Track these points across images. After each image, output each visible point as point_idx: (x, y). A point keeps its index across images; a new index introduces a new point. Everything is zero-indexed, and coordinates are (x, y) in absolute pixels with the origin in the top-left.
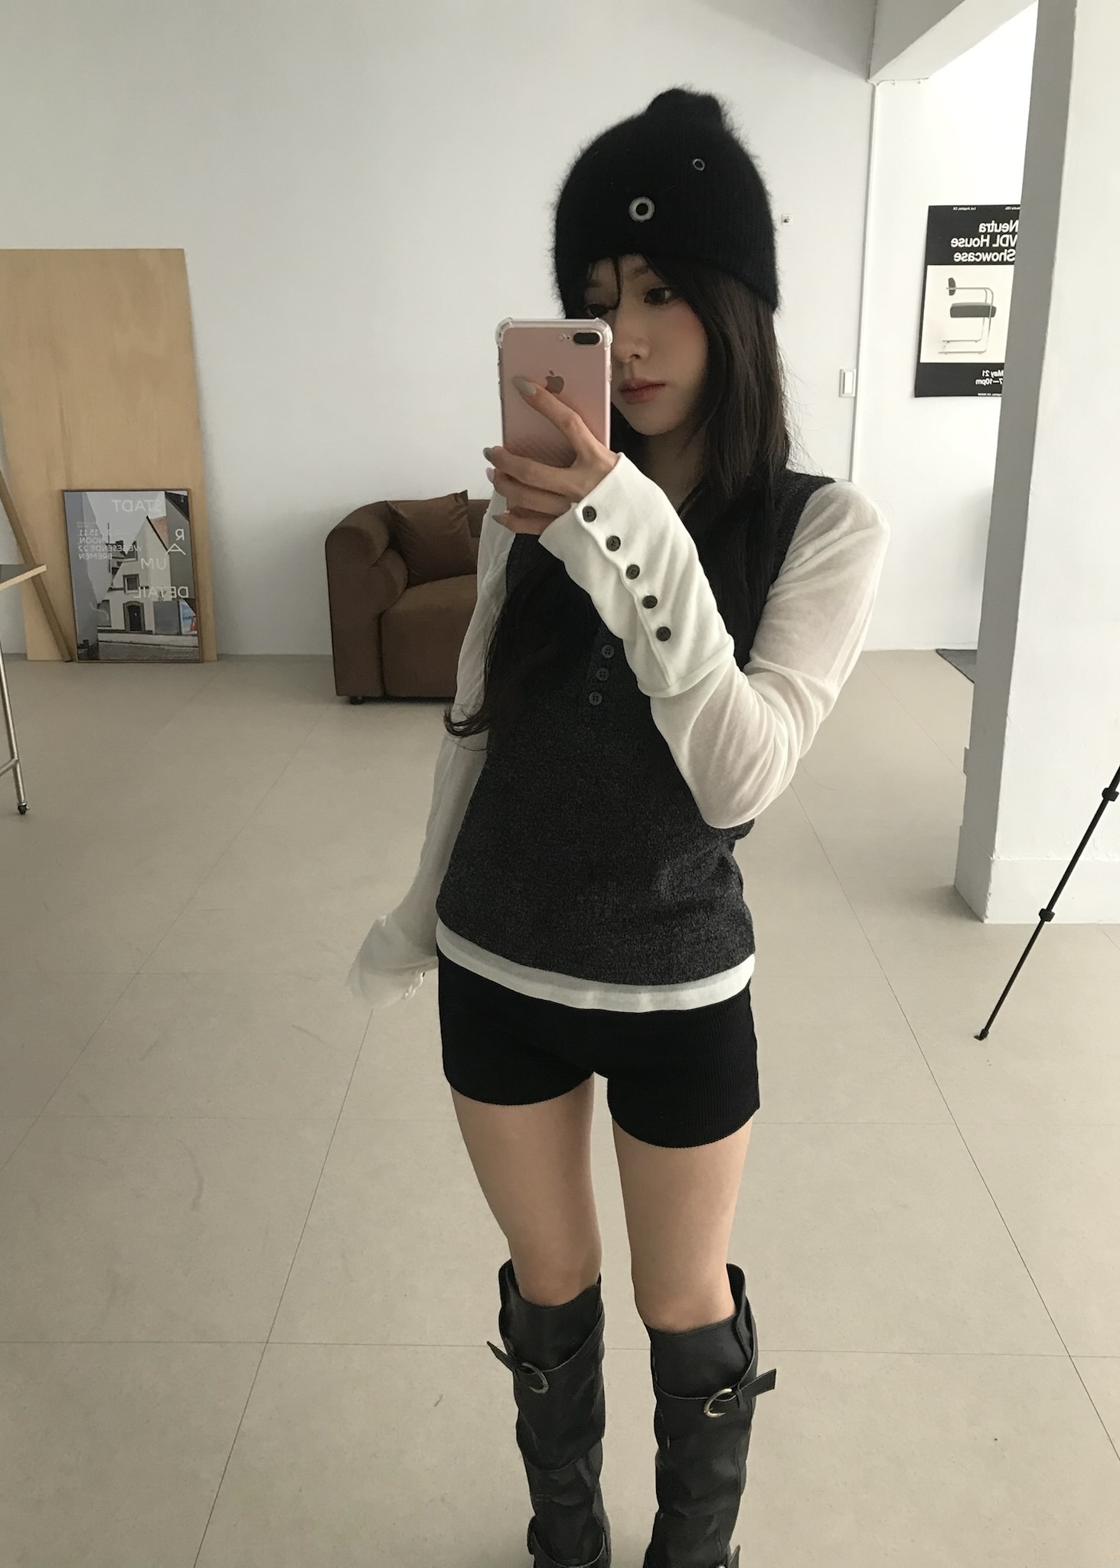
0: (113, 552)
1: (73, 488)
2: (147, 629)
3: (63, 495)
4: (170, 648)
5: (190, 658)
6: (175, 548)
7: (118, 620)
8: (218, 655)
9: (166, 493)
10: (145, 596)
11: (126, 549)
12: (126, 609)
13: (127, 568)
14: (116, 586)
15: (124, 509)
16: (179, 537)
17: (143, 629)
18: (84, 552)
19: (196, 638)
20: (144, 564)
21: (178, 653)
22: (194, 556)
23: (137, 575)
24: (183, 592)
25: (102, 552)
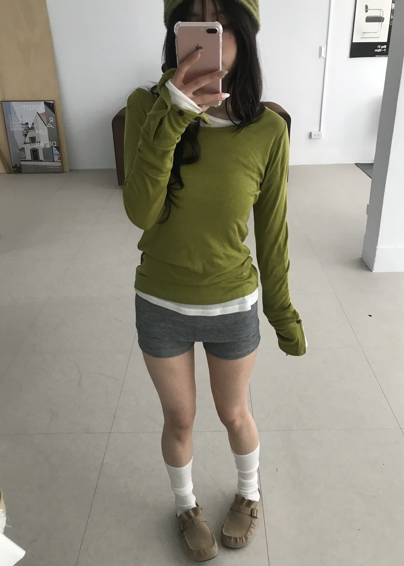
0: (25, 128)
1: (6, 100)
2: (40, 159)
3: (2, 103)
4: (50, 167)
5: (58, 171)
6: (49, 125)
7: (29, 156)
8: (69, 170)
9: (44, 102)
10: (39, 146)
11: (30, 126)
12: (32, 152)
13: (30, 134)
14: (26, 142)
15: (27, 109)
16: (51, 121)
17: (39, 159)
18: (12, 128)
19: (61, 163)
20: (38, 132)
21: (53, 169)
22: (57, 128)
23: (35, 137)
24: (54, 144)
25: (20, 128)
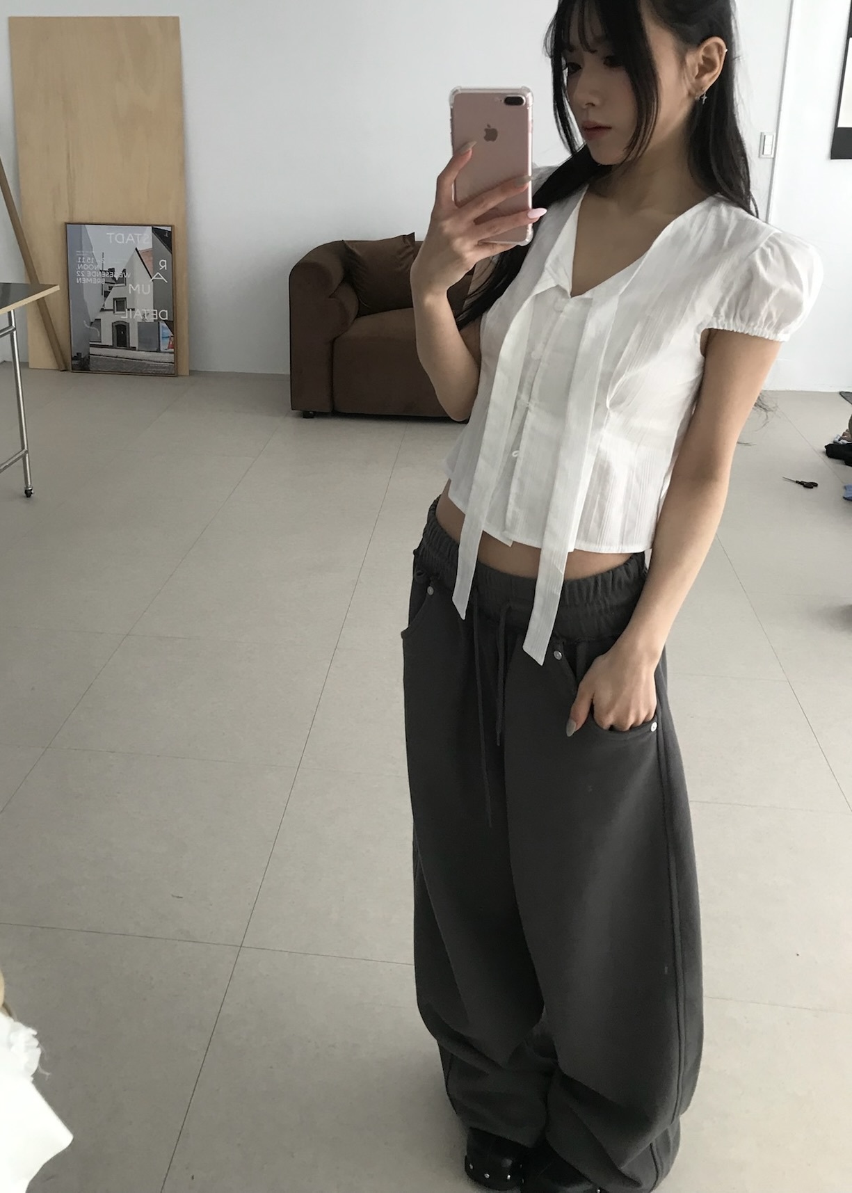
0: (106, 278)
1: (75, 221)
2: (131, 345)
3: (66, 227)
4: (151, 363)
5: (166, 373)
6: (158, 276)
7: (107, 337)
8: (190, 371)
9: (153, 228)
10: (131, 317)
11: (117, 277)
12: (115, 328)
13: (116, 292)
14: (106, 308)
15: (116, 239)
16: (163, 267)
17: (128, 346)
18: (81, 277)
19: (173, 355)
20: (132, 289)
21: (156, 367)
22: (174, 285)
23: (125, 298)
24: (163, 315)
